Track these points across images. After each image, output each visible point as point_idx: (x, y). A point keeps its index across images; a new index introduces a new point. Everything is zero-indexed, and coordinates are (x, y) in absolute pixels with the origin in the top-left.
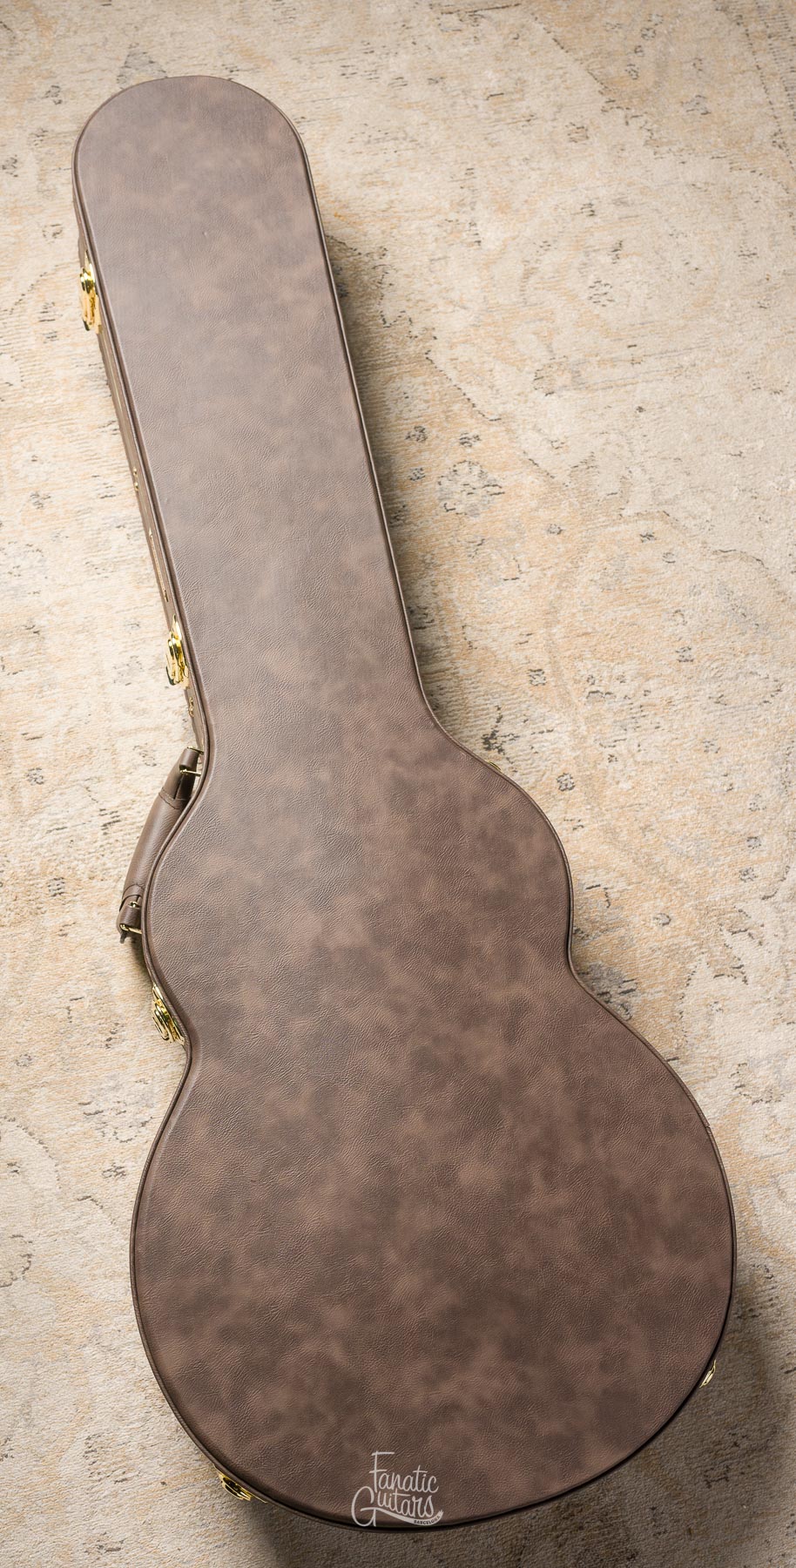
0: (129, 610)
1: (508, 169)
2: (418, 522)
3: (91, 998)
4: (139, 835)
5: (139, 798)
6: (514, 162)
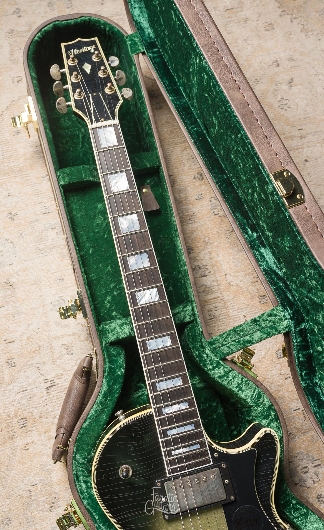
0: (58, 272)
1: (237, 44)
2: (201, 221)
3: (41, 484)
4: (66, 392)
5: (65, 372)
6: (239, 41)
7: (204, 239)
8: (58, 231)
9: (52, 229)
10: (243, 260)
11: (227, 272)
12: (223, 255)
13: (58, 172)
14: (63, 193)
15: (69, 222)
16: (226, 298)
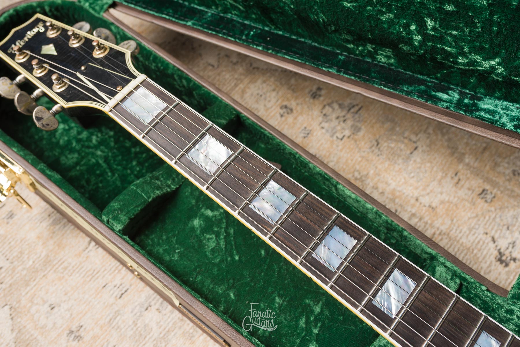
7: (353, 176)
8: (157, 306)
9: (147, 309)
10: (420, 168)
11: (416, 194)
12: (392, 179)
13: (104, 217)
14: (130, 241)
15: (169, 276)
16: (443, 228)
